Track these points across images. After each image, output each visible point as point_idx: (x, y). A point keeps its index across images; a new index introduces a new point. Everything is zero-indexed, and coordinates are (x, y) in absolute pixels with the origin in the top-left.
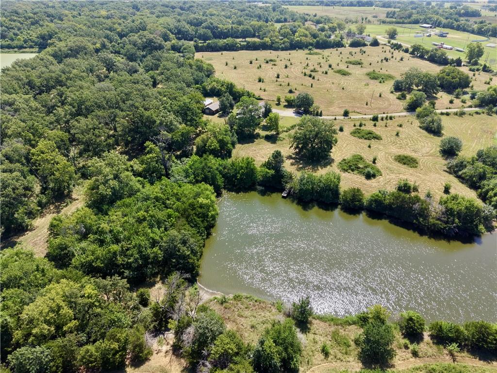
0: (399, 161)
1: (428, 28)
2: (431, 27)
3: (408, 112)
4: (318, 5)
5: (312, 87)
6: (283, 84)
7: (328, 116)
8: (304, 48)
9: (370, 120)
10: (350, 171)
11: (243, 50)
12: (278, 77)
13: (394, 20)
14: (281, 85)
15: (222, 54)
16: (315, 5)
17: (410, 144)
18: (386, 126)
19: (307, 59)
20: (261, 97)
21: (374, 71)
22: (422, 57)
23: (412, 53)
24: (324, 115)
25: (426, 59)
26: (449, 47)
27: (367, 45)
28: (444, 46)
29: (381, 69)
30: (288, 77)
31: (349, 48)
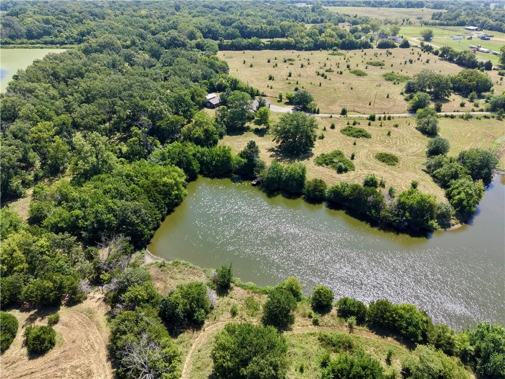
0: (378, 159)
1: (473, 30)
2: (476, 30)
3: (410, 113)
4: (363, 6)
5: (320, 86)
6: (292, 82)
7: (325, 113)
8: (328, 48)
9: (367, 119)
10: (324, 165)
11: (266, 49)
12: (290, 76)
13: (438, 21)
14: (289, 83)
15: (244, 53)
16: (360, 6)
17: (398, 144)
18: (381, 126)
19: (328, 59)
20: (265, 94)
21: (393, 72)
22: (451, 60)
23: (442, 56)
24: (321, 113)
25: (454, 62)
26: (486, 50)
27: (397, 47)
28: (481, 49)
29: (401, 71)
30: (300, 76)
31: (377, 49)
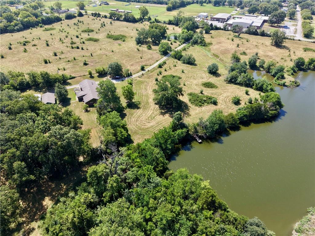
3: (165, 56)
5: (92, 56)
8: (36, 26)
17: (195, 75)
18: (170, 69)
19: (51, 34)
21: (108, 34)
23: (111, 18)
25: (121, 21)
27: (77, 17)
29: (110, 32)
30: (62, 53)
31: (68, 20)
